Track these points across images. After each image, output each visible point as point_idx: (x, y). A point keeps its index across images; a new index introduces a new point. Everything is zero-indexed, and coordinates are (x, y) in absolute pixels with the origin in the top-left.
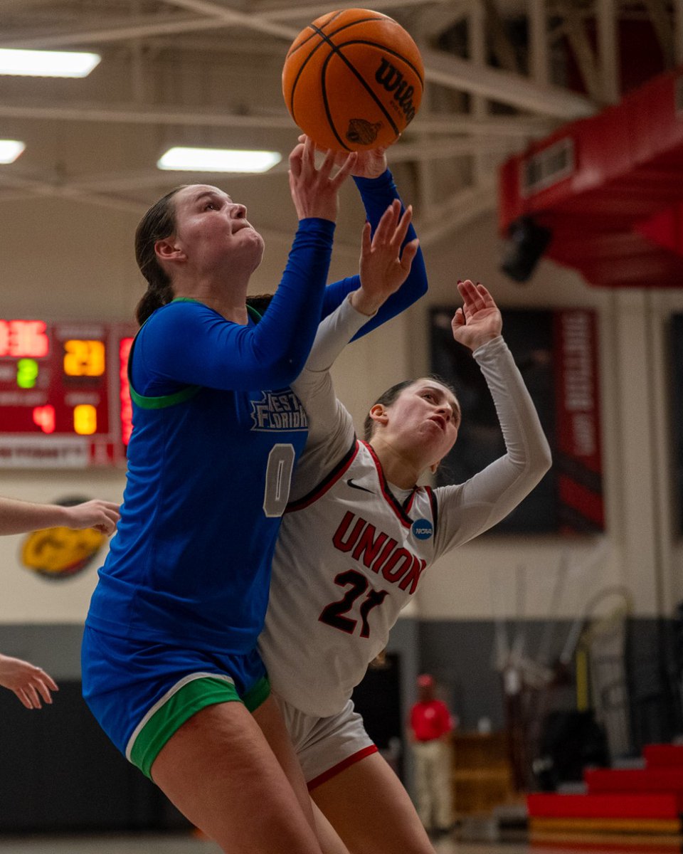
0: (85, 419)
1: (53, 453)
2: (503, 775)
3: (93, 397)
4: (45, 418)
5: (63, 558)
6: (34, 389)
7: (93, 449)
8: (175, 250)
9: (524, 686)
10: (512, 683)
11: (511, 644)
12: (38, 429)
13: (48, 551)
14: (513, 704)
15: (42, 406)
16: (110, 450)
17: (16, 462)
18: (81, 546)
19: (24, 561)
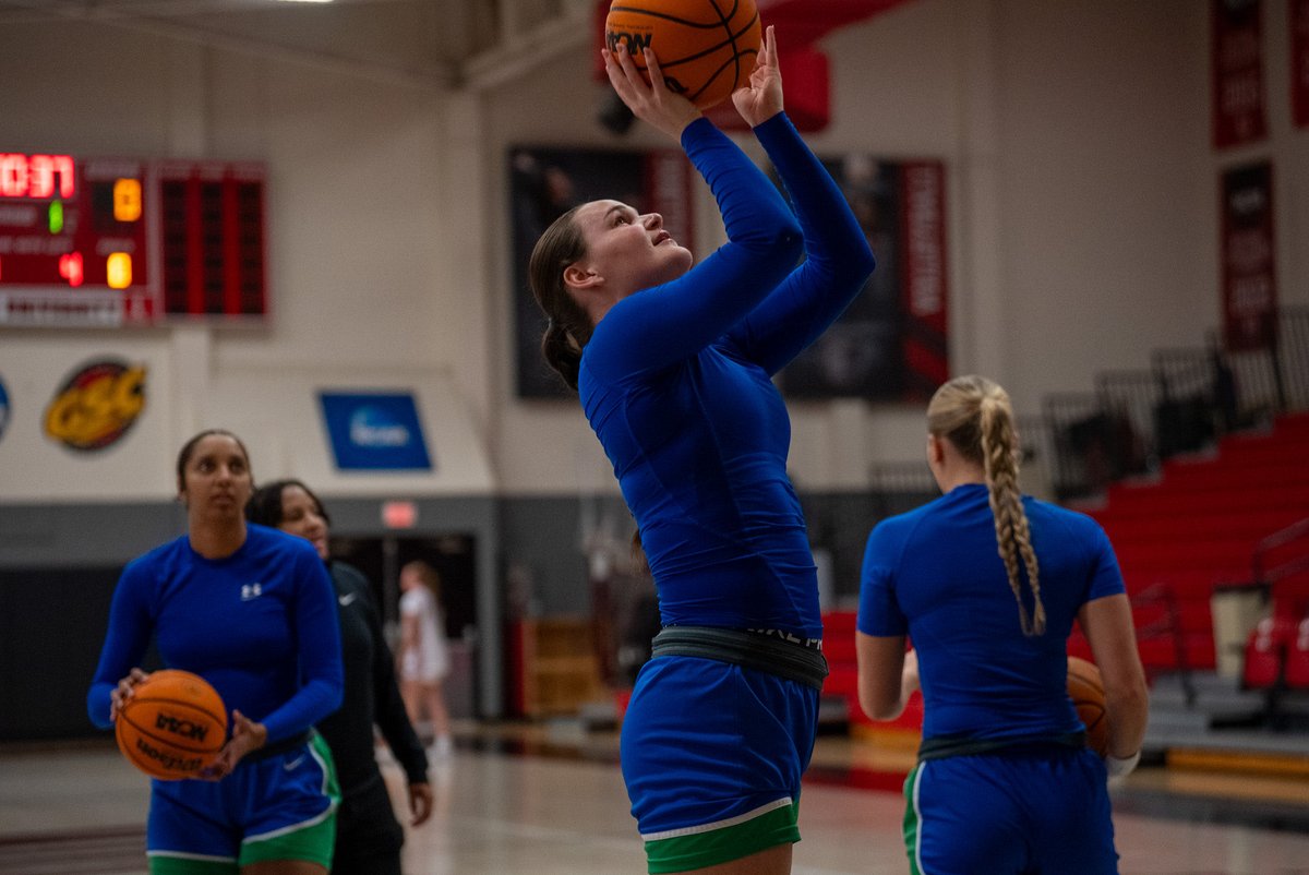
0: (119, 270)
1: (82, 309)
2: (587, 665)
3: (128, 244)
4: (72, 269)
5: (94, 428)
6: (62, 234)
7: (128, 305)
8: (589, 275)
9: (614, 572)
10: (600, 566)
11: (598, 522)
12: (64, 281)
13: (76, 420)
14: (601, 591)
15: (70, 254)
16: (148, 305)
17: (38, 318)
18: (115, 413)
19: (47, 428)
